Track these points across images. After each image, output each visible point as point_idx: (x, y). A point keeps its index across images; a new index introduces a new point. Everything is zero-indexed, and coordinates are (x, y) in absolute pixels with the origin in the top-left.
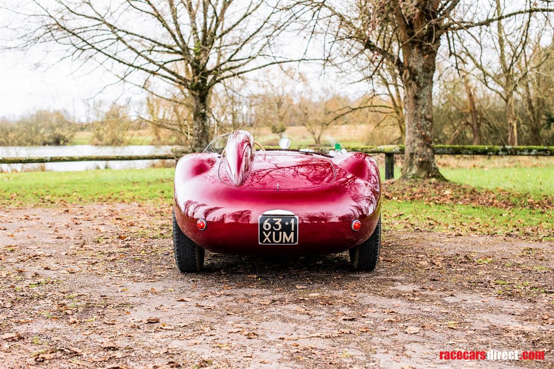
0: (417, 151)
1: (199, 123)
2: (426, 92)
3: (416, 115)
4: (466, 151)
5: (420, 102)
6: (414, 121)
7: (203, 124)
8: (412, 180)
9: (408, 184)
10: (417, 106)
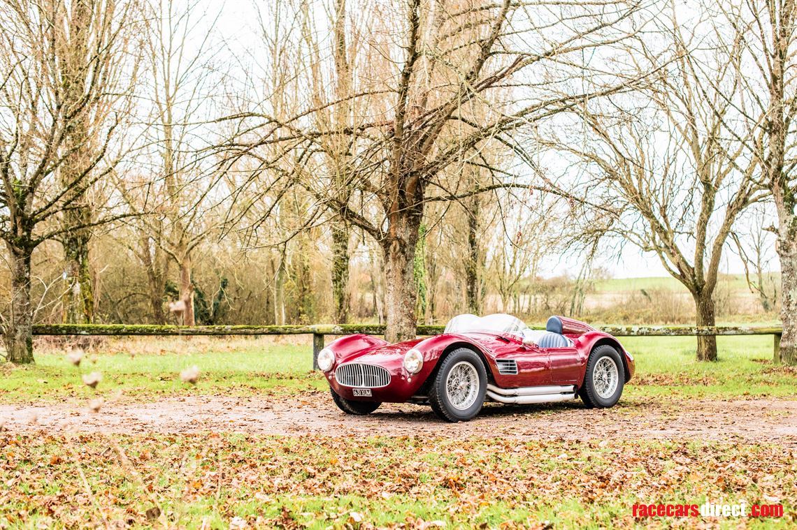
2: (411, 265)
6: (401, 298)
10: (404, 282)
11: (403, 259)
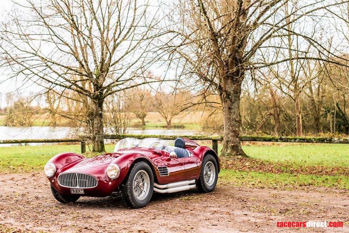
0: (230, 140)
2: (235, 105)
3: (230, 119)
5: (232, 111)
6: (228, 122)
8: (227, 156)
10: (230, 113)
11: (229, 101)
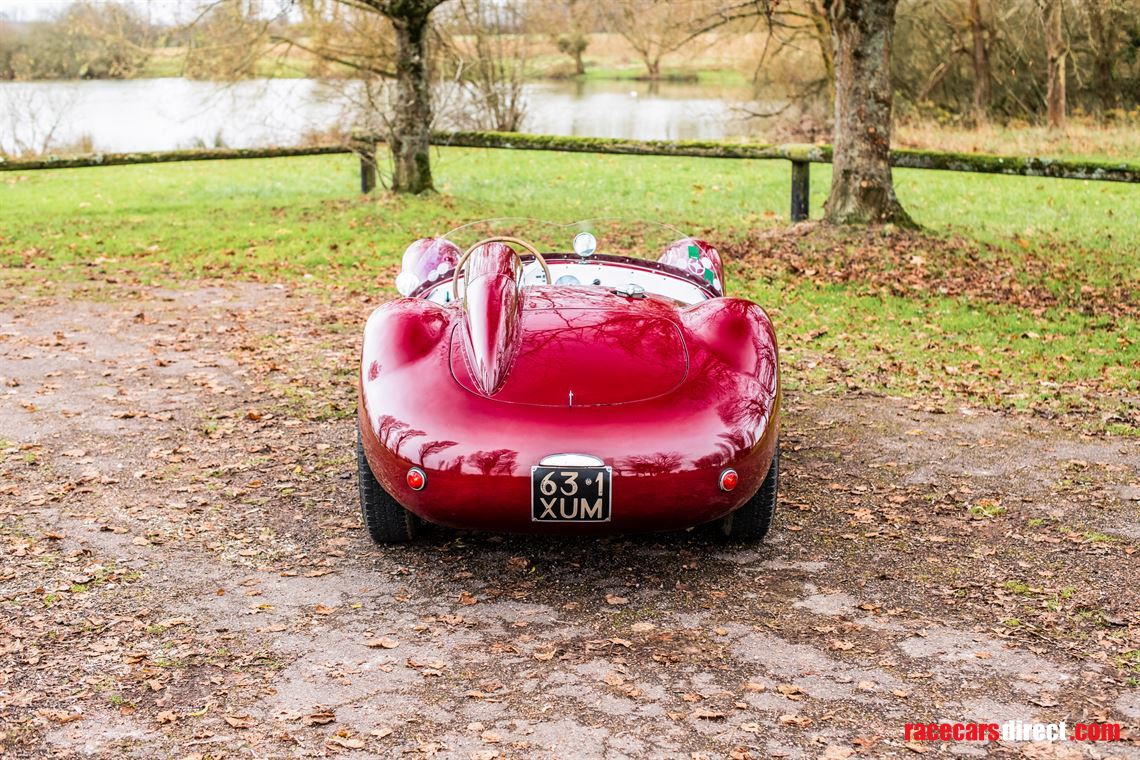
0: (857, 167)
1: (408, 85)
2: (878, 42)
3: (856, 91)
4: (958, 163)
5: (867, 64)
6: (852, 105)
7: (416, 87)
8: (846, 226)
9: (838, 237)
10: (859, 73)
11: (854, 30)
